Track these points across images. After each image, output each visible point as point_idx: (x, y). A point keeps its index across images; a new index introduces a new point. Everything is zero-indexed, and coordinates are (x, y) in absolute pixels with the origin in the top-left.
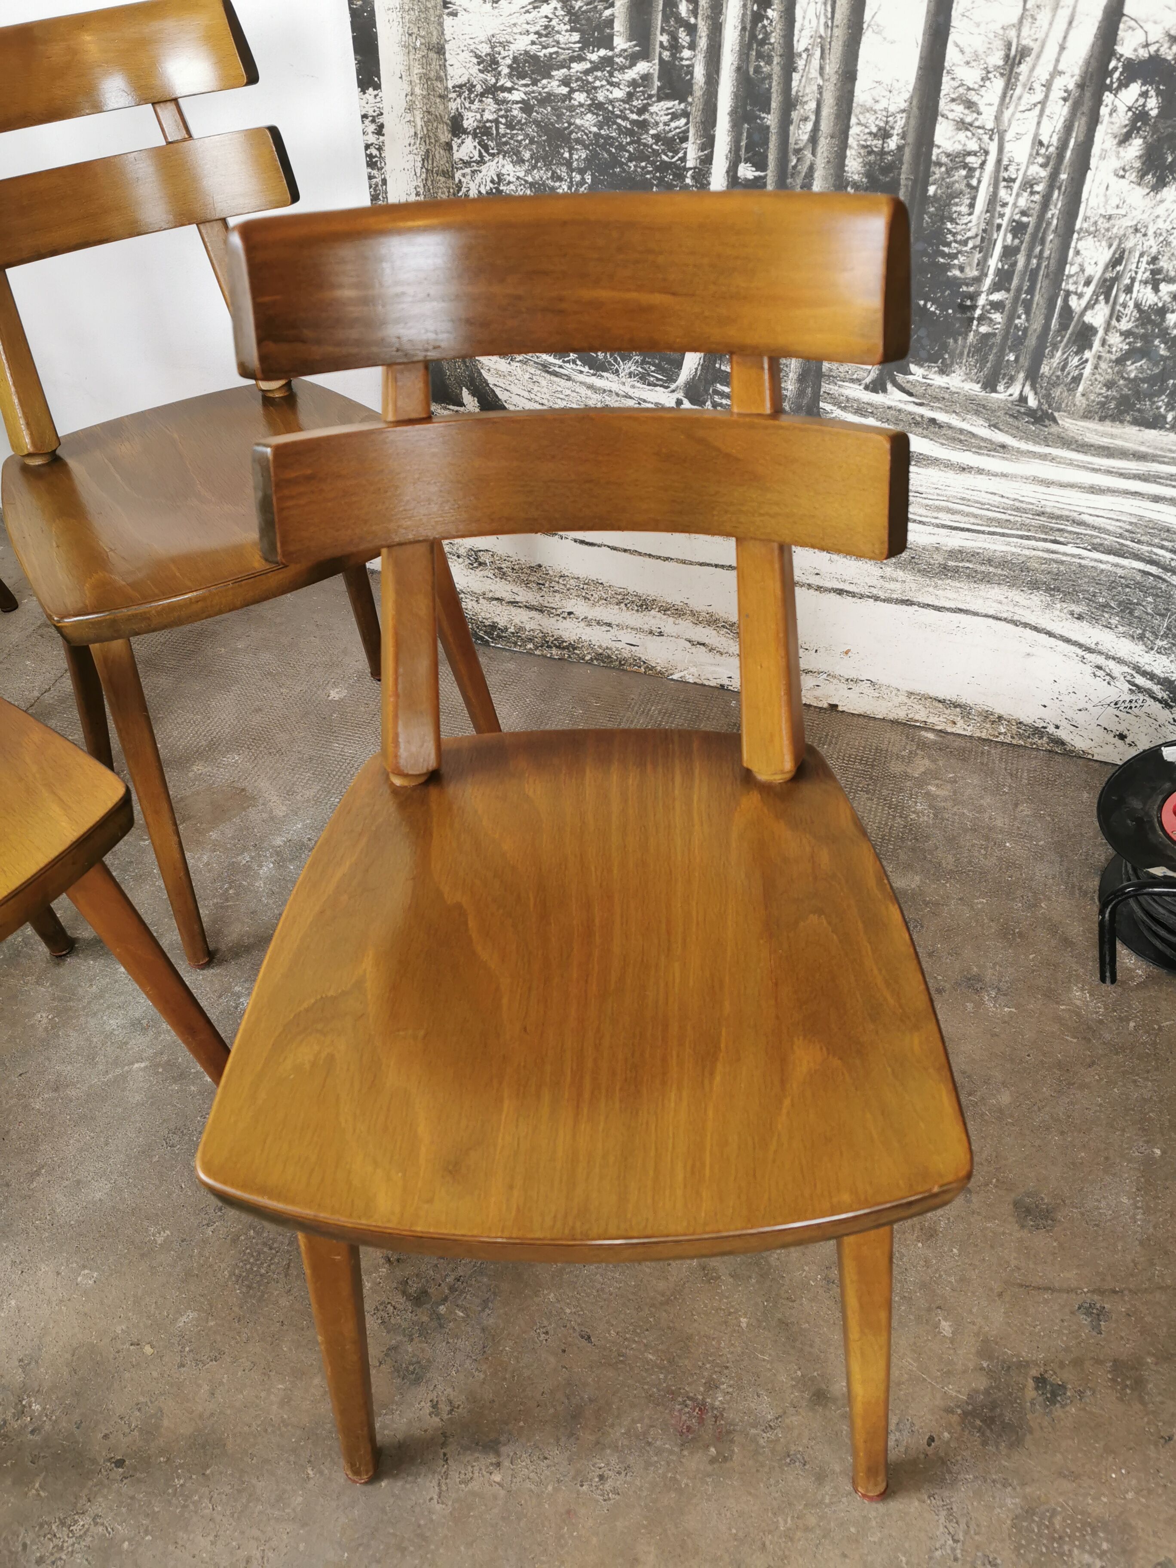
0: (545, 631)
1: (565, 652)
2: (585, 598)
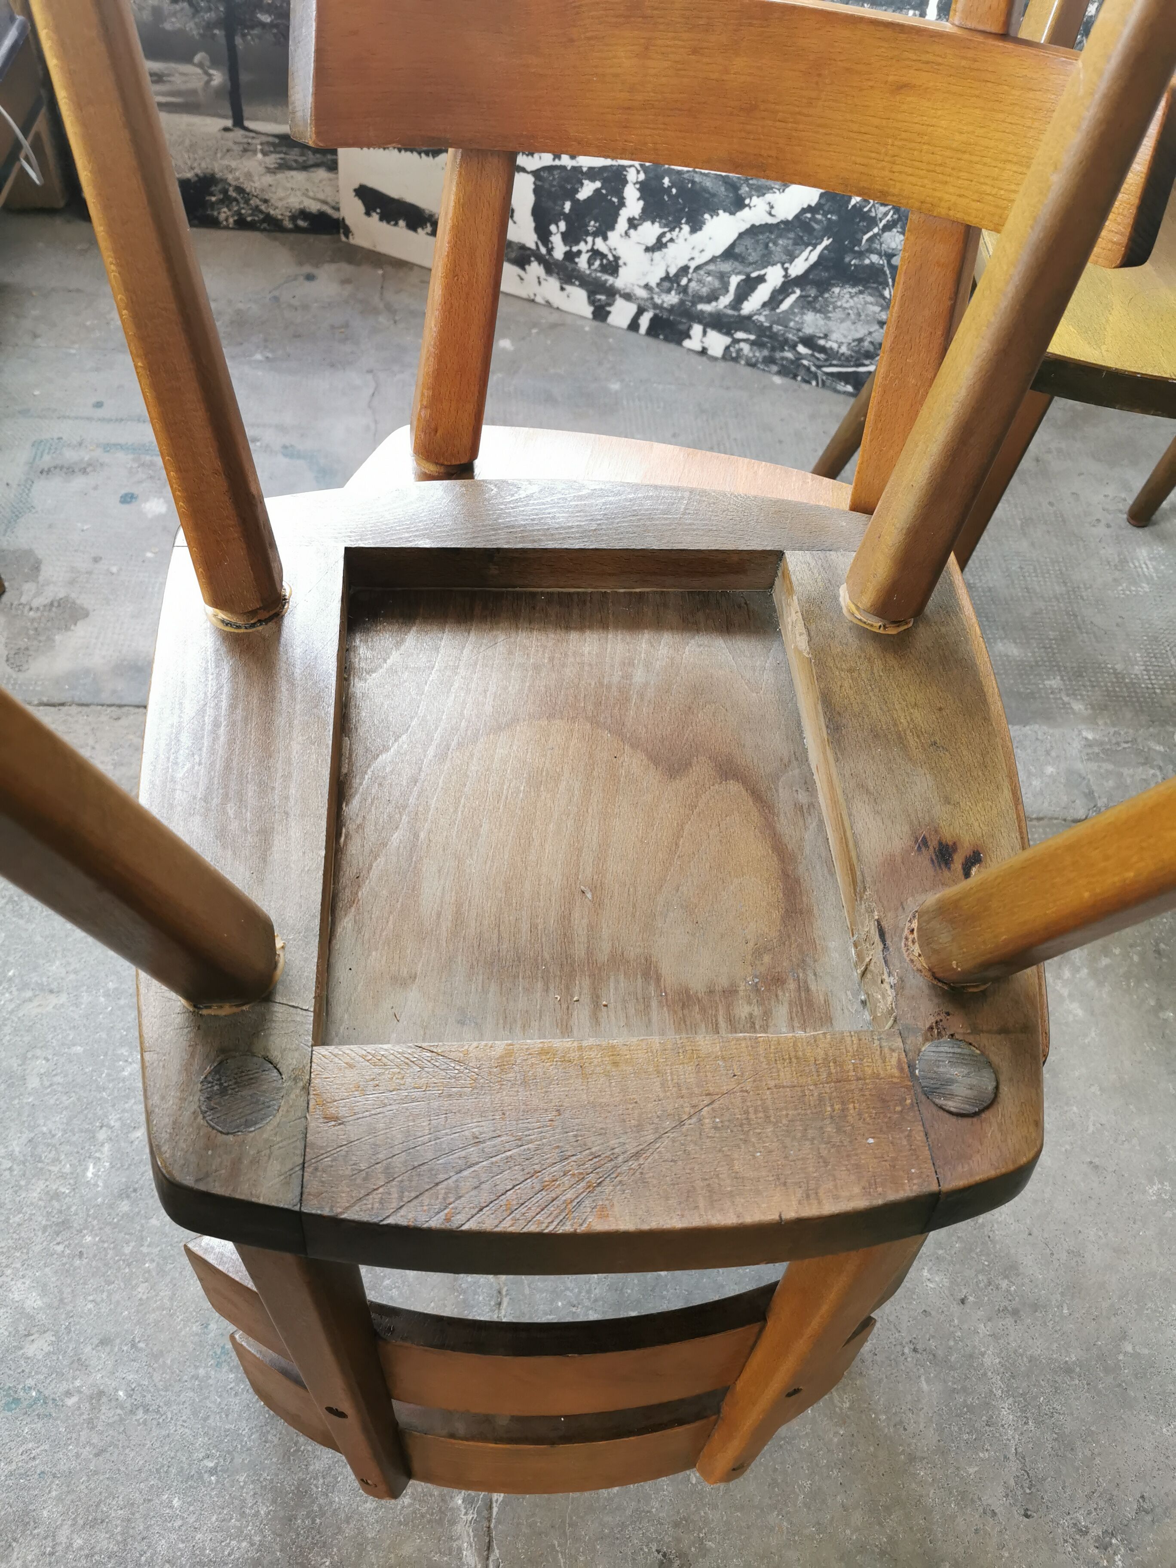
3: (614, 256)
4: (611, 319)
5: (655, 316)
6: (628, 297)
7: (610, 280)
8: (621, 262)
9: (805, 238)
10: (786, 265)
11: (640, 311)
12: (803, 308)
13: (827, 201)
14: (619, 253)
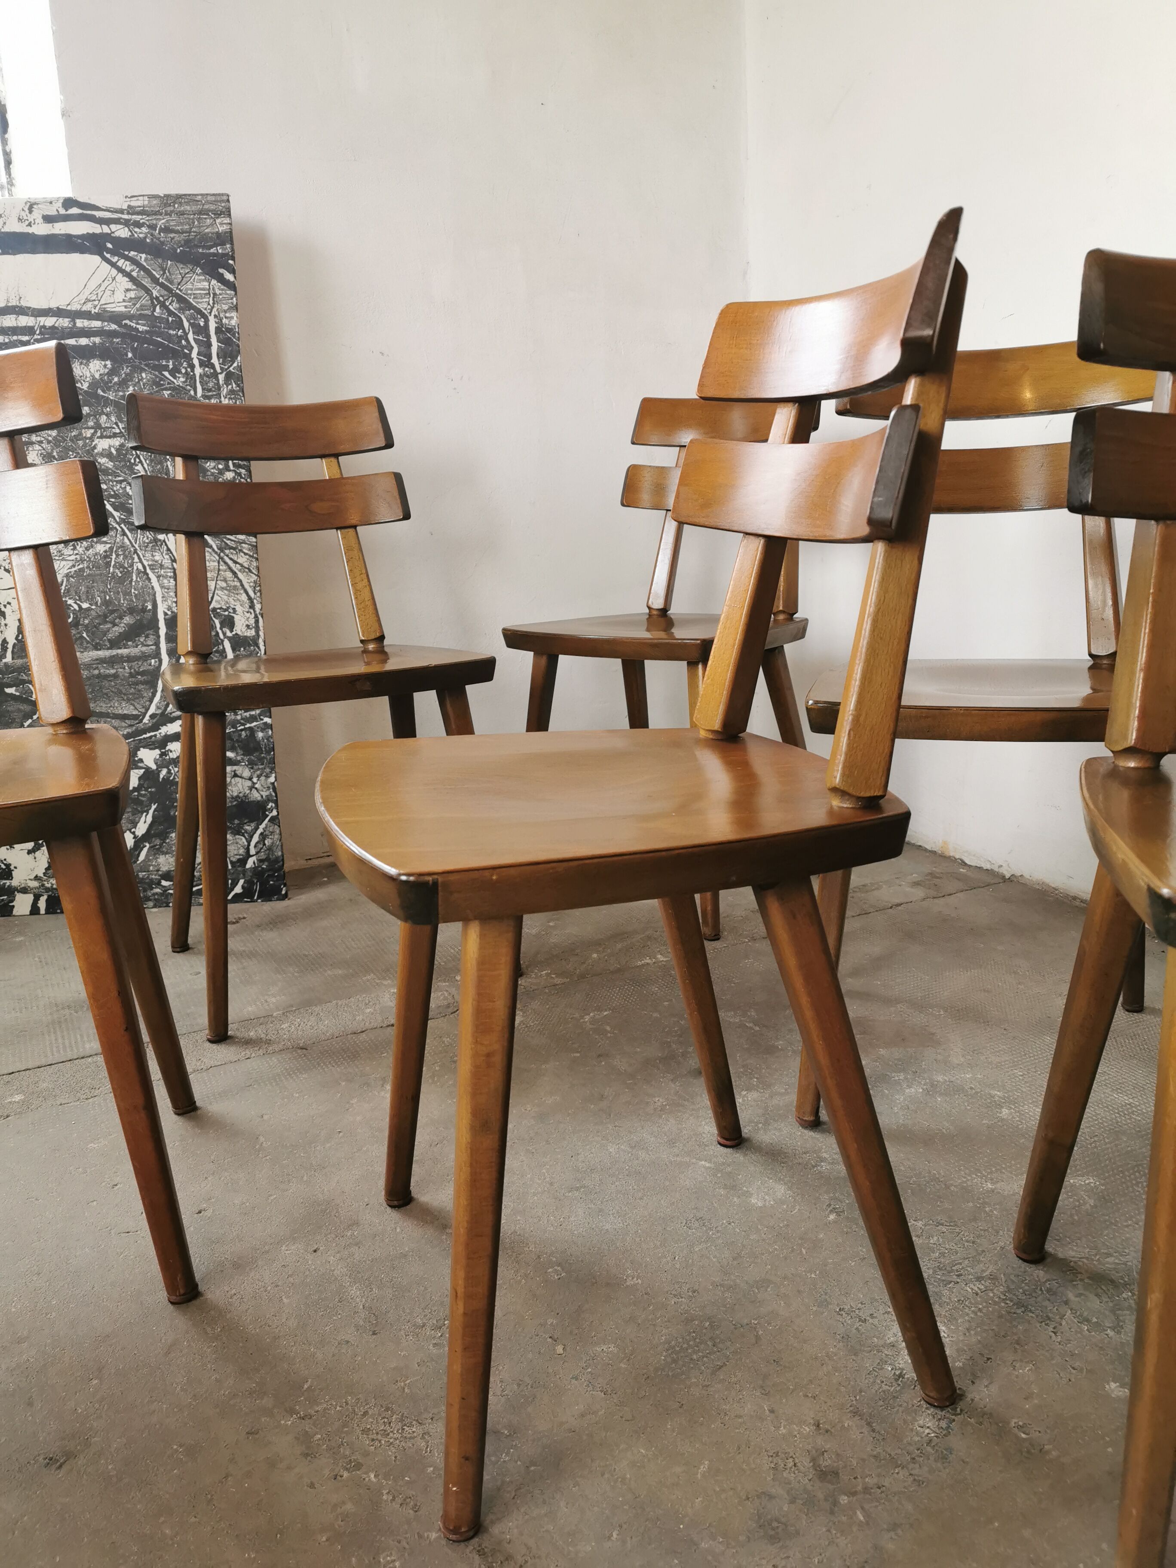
3: (5, 865)
4: (15, 912)
5: (49, 896)
6: (24, 890)
7: (8, 882)
8: (12, 867)
9: (139, 809)
10: (133, 830)
11: (37, 898)
12: (155, 854)
13: (145, 781)
14: (9, 861)
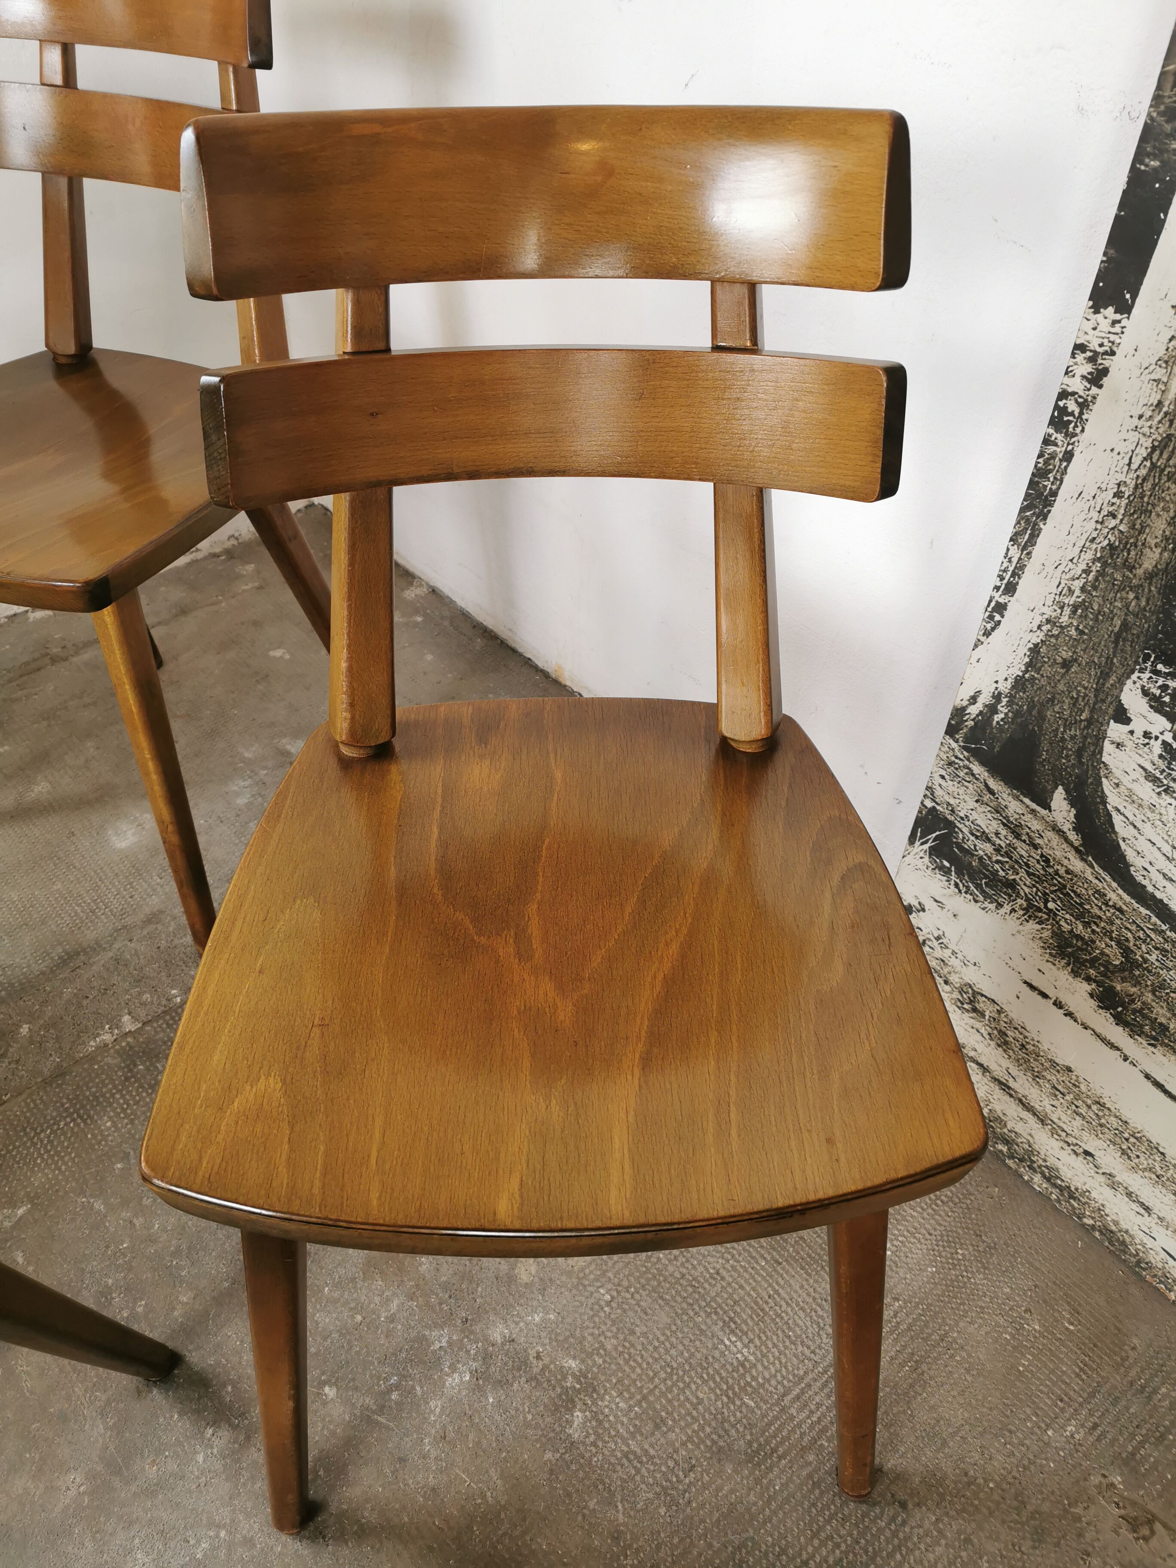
0: (1036, 1147)
1: (1056, 1191)
2: (1124, 1152)
